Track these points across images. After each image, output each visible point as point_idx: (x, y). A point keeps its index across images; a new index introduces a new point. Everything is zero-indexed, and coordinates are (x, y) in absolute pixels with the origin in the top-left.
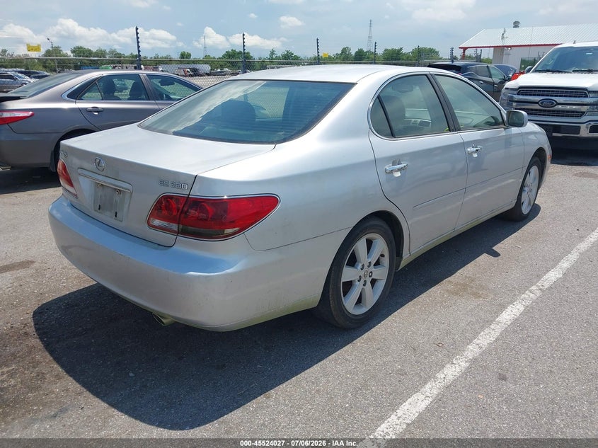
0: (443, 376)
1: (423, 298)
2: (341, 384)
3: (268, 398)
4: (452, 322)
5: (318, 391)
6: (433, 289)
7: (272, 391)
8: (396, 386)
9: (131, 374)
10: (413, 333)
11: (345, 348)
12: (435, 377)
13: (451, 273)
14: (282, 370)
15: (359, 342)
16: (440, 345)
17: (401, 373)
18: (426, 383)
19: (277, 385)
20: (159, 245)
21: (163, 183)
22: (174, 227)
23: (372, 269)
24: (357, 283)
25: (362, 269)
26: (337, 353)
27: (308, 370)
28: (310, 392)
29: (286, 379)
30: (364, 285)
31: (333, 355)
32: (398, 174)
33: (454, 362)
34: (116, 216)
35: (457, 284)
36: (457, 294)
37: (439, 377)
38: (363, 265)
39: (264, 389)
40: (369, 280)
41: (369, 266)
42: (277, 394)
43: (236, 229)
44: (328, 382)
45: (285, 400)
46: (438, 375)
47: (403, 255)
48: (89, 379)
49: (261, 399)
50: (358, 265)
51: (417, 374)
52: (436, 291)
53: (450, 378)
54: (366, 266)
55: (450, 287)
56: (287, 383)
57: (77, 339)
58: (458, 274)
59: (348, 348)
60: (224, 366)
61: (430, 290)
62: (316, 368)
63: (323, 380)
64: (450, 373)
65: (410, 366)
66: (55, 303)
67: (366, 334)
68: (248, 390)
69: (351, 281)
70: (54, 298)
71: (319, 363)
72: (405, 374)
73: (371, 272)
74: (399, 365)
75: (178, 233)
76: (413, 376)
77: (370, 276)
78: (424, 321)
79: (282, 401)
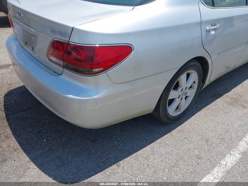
0: (225, 163)
1: (212, 106)
2: (162, 161)
3: (118, 166)
4: (230, 124)
5: (148, 165)
6: (218, 100)
7: (121, 162)
8: (196, 167)
9: (45, 140)
10: (206, 129)
11: (166, 136)
12: (220, 164)
13: (228, 91)
14: (128, 147)
15: (174, 132)
16: (223, 139)
17: (199, 157)
18: (214, 167)
19: (125, 158)
20: (55, 72)
21: (53, 31)
22: (61, 63)
23: (187, 90)
24: (178, 99)
25: (181, 91)
26: (161, 138)
27: (143, 149)
28: (143, 165)
29: (130, 154)
30: (181, 100)
31: (159, 140)
32: (213, 33)
33: (232, 153)
34: (33, 50)
35: (232, 98)
36: (231, 104)
37: (222, 163)
38: (182, 89)
39: (117, 160)
40: (184, 97)
41: (185, 89)
42: (124, 164)
43: (101, 69)
44: (154, 159)
45: (128, 169)
46: (222, 162)
47: (206, 82)
48: (23, 141)
49: (114, 166)
50: (179, 89)
51: (208, 159)
52: (219, 102)
53: (229, 165)
54: (184, 89)
55: (228, 99)
56: (130, 157)
57: (22, 113)
58: (232, 91)
59: (168, 135)
60: (96, 140)
61: (216, 101)
62: (148, 148)
63: (152, 157)
64: (229, 161)
65: (204, 153)
66: (17, 91)
67: (179, 127)
68: (107, 159)
69: (174, 99)
70: (16, 87)
71: (150, 145)
72: (201, 158)
73: (186, 93)
74: (198, 151)
75: (64, 67)
76: (206, 161)
77: (185, 95)
78: (213, 121)
79: (126, 170)
